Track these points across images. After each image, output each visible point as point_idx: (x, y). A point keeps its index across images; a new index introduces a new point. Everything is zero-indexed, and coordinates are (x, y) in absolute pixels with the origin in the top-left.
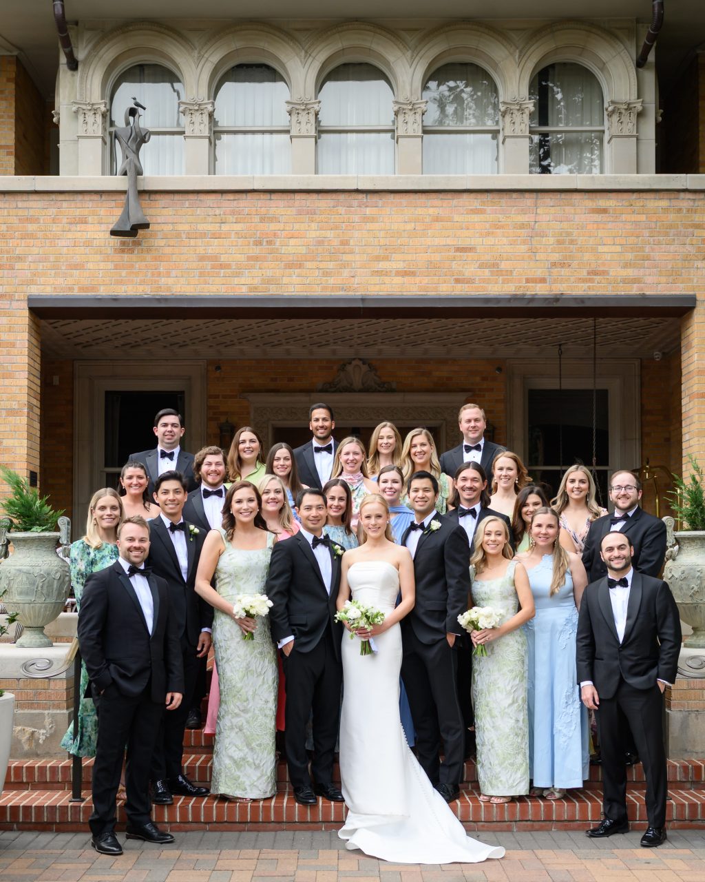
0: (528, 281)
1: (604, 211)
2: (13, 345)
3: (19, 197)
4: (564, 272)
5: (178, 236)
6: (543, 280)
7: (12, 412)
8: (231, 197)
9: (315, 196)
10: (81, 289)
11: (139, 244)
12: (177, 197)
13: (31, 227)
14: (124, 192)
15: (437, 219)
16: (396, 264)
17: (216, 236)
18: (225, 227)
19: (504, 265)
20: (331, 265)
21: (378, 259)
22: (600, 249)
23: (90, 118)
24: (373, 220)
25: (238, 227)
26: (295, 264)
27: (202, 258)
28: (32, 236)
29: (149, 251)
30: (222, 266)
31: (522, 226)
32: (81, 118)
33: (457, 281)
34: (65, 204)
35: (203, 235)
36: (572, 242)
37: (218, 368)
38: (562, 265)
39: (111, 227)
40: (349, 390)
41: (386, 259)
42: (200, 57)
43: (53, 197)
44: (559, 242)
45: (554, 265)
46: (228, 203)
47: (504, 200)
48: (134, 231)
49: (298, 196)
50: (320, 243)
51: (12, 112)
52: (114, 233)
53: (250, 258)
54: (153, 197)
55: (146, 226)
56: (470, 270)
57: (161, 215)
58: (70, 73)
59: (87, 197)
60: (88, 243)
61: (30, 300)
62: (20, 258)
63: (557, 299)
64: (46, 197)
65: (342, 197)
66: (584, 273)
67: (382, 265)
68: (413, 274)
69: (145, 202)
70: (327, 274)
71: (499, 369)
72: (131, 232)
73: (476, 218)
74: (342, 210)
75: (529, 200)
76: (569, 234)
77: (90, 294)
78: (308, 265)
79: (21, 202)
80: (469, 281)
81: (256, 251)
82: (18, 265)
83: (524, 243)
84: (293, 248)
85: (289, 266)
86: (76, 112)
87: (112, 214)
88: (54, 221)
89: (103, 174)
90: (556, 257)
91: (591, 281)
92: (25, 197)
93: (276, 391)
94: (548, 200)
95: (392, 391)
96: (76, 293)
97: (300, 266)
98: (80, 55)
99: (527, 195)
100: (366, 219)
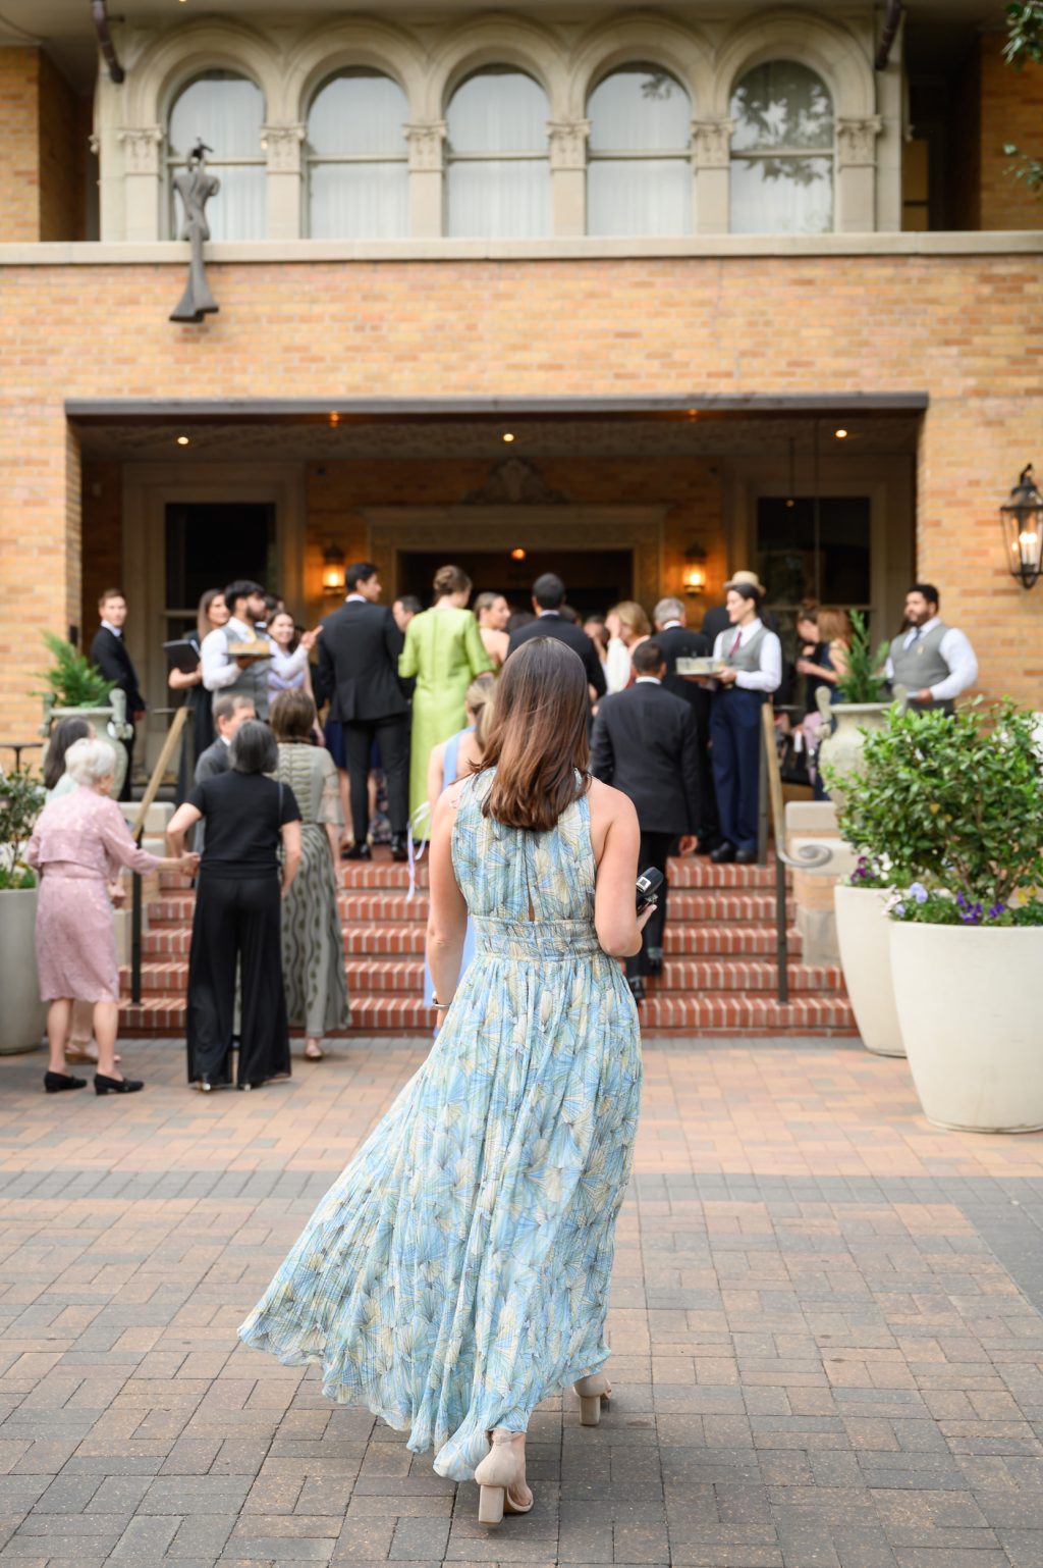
0: (710, 375)
1: (809, 282)
2: (45, 463)
3: (51, 272)
4: (757, 363)
5: (256, 319)
6: (729, 375)
7: (46, 550)
8: (324, 268)
9: (432, 267)
10: (133, 390)
11: (205, 330)
12: (255, 270)
13: (67, 310)
14: (186, 264)
15: (591, 295)
16: (537, 355)
17: (305, 319)
18: (317, 309)
19: (678, 355)
20: (454, 357)
21: (515, 348)
22: (805, 333)
23: (141, 148)
24: (507, 296)
25: (335, 308)
26: (409, 356)
27: (287, 349)
28: (68, 321)
29: (219, 340)
30: (314, 359)
31: (702, 303)
32: (129, 149)
33: (618, 376)
34: (111, 280)
35: (289, 319)
36: (768, 324)
37: (321, 471)
38: (754, 354)
39: (171, 310)
40: (503, 500)
41: (525, 348)
42: (287, 64)
43: (96, 270)
44: (751, 324)
45: (743, 354)
46: (321, 276)
47: (679, 269)
48: (199, 316)
49: (411, 267)
50: (440, 327)
51: (34, 124)
52: (174, 319)
53: (349, 349)
54: (224, 269)
55: (214, 310)
56: (635, 361)
57: (234, 294)
58: (113, 87)
59: (139, 271)
60: (140, 331)
61: (68, 405)
62: (53, 351)
63: (746, 399)
64: (86, 271)
65: (468, 267)
66: (782, 365)
67: (520, 357)
68: (559, 367)
69: (213, 275)
70: (448, 368)
71: (714, 470)
72: (196, 317)
73: (642, 293)
74: (468, 284)
75: (711, 269)
76: (763, 313)
77: (144, 397)
78: (424, 356)
79: (53, 277)
80: (632, 376)
81: (357, 339)
82: (51, 360)
83: (705, 324)
84: (405, 334)
85: (400, 358)
86: (123, 142)
87: (170, 294)
88: (98, 301)
89: (160, 238)
90: (746, 343)
91: (792, 374)
92: (59, 271)
93: (401, 504)
94: (736, 268)
95: (561, 501)
96: (126, 396)
97: (415, 358)
98: (128, 62)
99: (709, 263)
100: (499, 296)
